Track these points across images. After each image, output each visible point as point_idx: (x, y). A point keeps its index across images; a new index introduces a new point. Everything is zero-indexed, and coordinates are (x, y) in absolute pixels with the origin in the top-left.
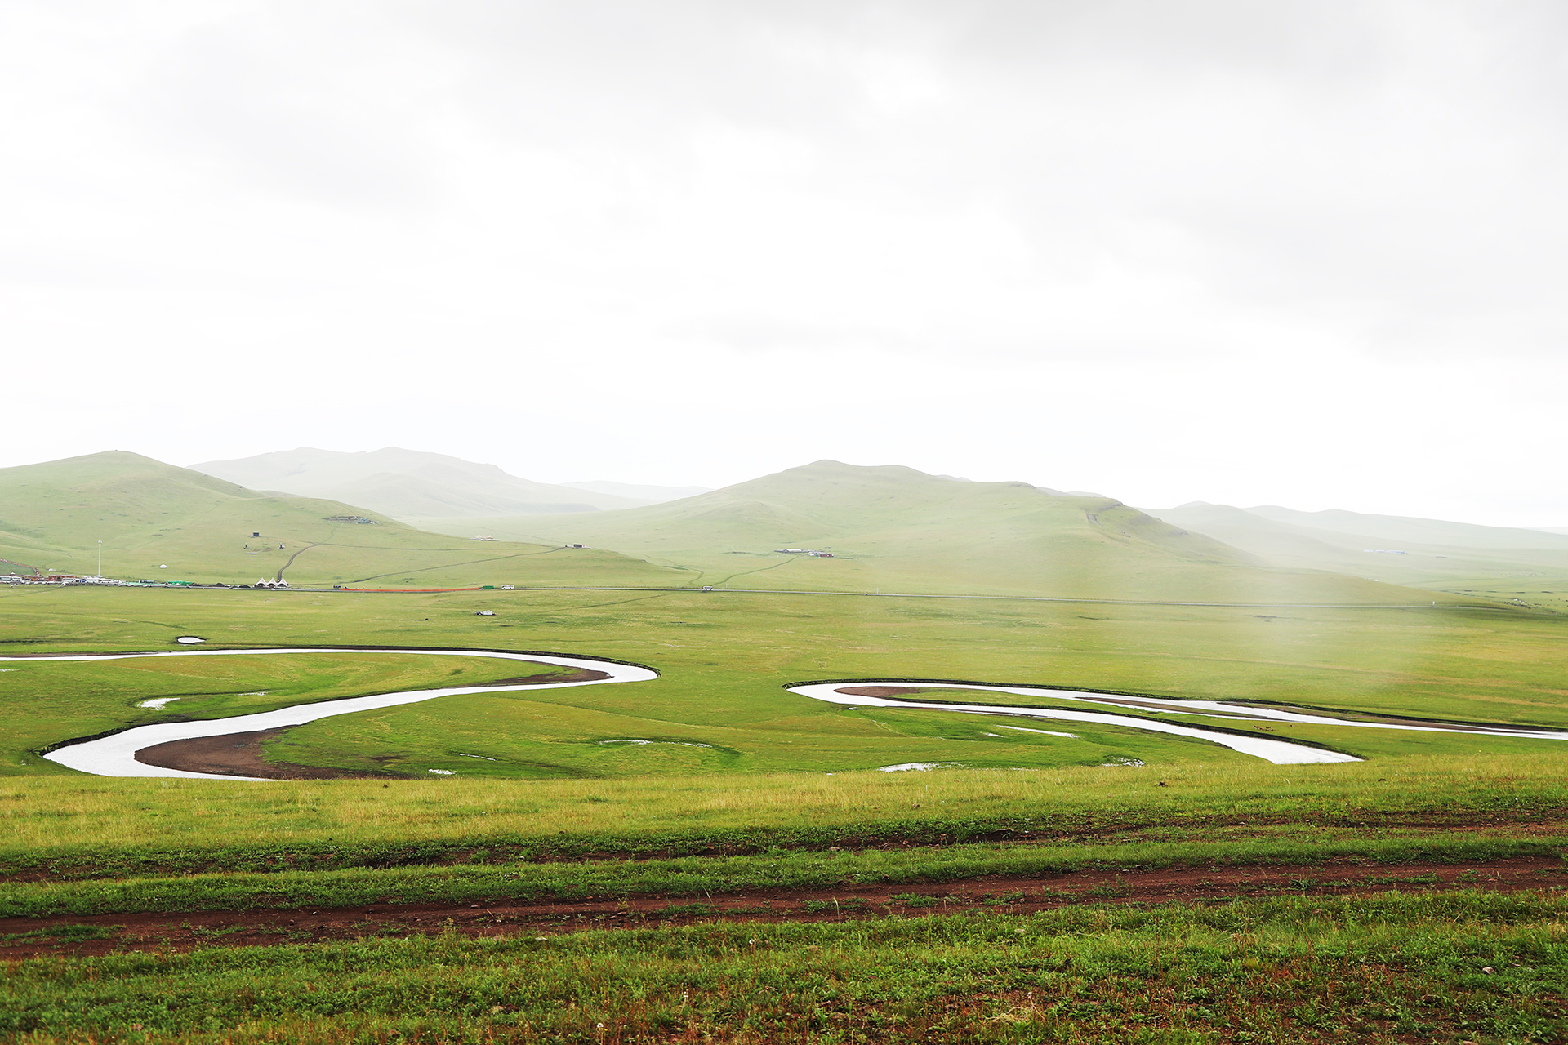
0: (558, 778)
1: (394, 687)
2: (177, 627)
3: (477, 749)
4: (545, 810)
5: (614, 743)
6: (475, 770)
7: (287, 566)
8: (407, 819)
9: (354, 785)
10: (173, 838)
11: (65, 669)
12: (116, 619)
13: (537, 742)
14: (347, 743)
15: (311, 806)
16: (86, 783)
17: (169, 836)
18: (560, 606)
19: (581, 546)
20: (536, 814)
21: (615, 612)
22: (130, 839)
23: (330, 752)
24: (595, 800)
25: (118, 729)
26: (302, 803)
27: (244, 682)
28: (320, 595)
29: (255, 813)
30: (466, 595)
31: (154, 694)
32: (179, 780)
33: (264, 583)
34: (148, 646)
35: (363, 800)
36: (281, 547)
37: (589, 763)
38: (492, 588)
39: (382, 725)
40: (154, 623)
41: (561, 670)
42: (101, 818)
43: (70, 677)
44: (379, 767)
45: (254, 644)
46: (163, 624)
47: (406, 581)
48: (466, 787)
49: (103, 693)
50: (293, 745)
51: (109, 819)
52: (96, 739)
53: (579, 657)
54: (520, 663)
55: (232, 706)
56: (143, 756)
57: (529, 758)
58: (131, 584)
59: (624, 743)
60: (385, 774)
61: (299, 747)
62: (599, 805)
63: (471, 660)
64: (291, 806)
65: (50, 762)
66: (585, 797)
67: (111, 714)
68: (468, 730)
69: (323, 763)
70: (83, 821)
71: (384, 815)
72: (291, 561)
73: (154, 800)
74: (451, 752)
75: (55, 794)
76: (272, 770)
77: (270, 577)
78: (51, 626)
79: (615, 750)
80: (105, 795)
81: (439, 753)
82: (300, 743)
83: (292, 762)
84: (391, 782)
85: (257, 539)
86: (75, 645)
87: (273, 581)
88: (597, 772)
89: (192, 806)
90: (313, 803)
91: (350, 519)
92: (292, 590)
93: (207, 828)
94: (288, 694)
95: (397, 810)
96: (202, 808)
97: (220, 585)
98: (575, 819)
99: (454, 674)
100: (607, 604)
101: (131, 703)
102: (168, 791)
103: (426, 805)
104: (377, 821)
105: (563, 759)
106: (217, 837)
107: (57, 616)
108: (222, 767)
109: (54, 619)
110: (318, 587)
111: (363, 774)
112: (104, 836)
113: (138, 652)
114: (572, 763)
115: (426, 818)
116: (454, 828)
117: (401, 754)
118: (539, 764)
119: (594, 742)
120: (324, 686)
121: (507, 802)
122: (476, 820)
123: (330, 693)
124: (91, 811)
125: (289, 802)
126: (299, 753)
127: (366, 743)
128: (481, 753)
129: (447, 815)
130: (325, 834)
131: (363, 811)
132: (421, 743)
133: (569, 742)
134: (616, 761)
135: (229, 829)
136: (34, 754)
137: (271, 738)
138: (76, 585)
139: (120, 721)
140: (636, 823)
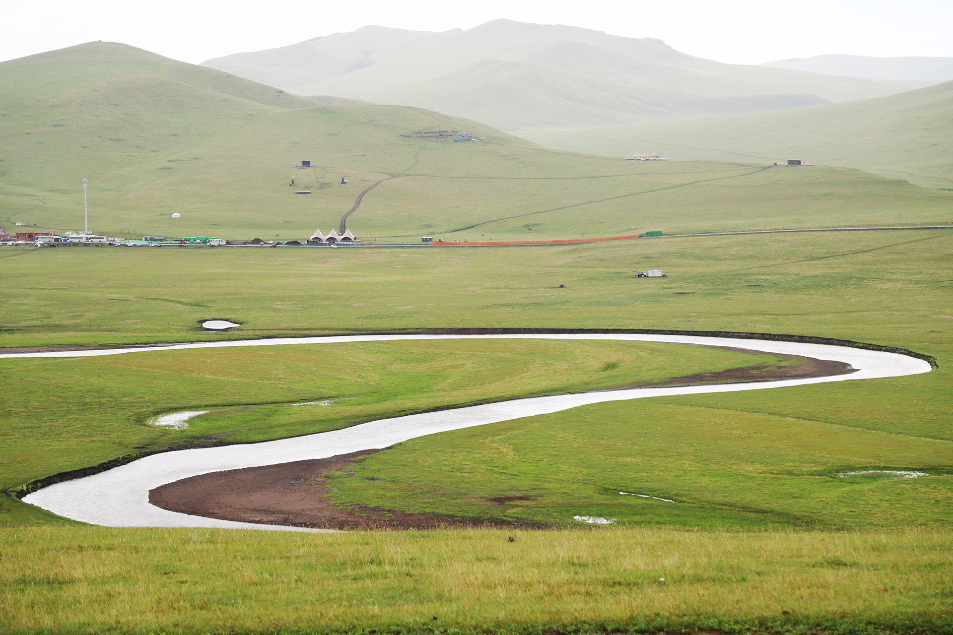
0: (775, 530)
1: (516, 391)
2: (200, 306)
3: (646, 485)
4: (757, 578)
5: (863, 476)
6: (643, 518)
7: (354, 209)
8: (546, 589)
9: (465, 538)
10: (210, 615)
11: (47, 370)
12: (114, 296)
13: (739, 475)
14: (451, 477)
15: (404, 569)
16: (85, 537)
17: (204, 612)
18: (767, 259)
19: (799, 162)
20: (743, 583)
21: (859, 267)
22: (150, 617)
23: (426, 490)
24: (837, 564)
25: (124, 458)
26: (392, 564)
27: (299, 386)
28: (404, 253)
29: (323, 579)
30: (620, 246)
31: (173, 405)
32: (214, 532)
33: (321, 236)
34: (161, 334)
35: (479, 560)
36: (343, 182)
37: (824, 508)
38: (659, 234)
39: (502, 449)
40: (167, 300)
41: (772, 361)
42: (108, 587)
43: (53, 382)
44: (501, 514)
45: (311, 329)
46: (179, 302)
47: (529, 228)
48: (632, 541)
49: (101, 404)
50: (373, 479)
51: (120, 587)
52: (94, 474)
53: (801, 339)
54: (708, 350)
55: (283, 422)
56: (159, 497)
57: (727, 500)
58: (131, 243)
59: (881, 476)
60: (509, 523)
61: (381, 483)
62: (843, 572)
63: (632, 347)
64: (374, 568)
65: (31, 507)
66: (819, 559)
67: (114, 435)
68: (630, 455)
69: (416, 506)
70: (83, 590)
71: (511, 583)
72: (358, 203)
73: (180, 560)
74: (606, 490)
75: (42, 551)
76: (343, 517)
77: (330, 228)
78: (24, 308)
79: (866, 487)
80: (112, 553)
81: (589, 491)
82: (383, 476)
83: (372, 506)
84: (518, 533)
85: (307, 170)
86: (58, 335)
87: (334, 234)
88: (837, 521)
89: (234, 569)
90: (407, 564)
91: (442, 135)
92: (362, 246)
93: (257, 600)
94: (363, 404)
95: (532, 575)
96: (249, 572)
97: (257, 241)
98: (806, 592)
99: (606, 369)
100: (844, 255)
101: (140, 420)
102: (199, 547)
103: (573, 569)
104: (501, 592)
105: (781, 501)
106: (272, 614)
107: (31, 292)
108: (272, 513)
109: (27, 296)
110: (400, 241)
111: (477, 522)
112: (114, 612)
113: (146, 344)
114: (797, 507)
115: (574, 588)
116: (618, 603)
117: (532, 493)
118: (744, 509)
119: (832, 473)
120: (414, 391)
121: (696, 565)
122: (649, 591)
123: (423, 401)
124: (93, 576)
125: (371, 562)
126: (381, 492)
127: (479, 477)
128: (652, 492)
129: (605, 583)
130: (425, 611)
131: (480, 576)
132: (561, 476)
133: (790, 473)
134: (868, 504)
135: (288, 603)
136: (9, 496)
137: (340, 470)
138: (53, 246)
139: (126, 446)
140: (908, 601)
